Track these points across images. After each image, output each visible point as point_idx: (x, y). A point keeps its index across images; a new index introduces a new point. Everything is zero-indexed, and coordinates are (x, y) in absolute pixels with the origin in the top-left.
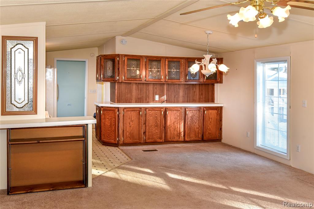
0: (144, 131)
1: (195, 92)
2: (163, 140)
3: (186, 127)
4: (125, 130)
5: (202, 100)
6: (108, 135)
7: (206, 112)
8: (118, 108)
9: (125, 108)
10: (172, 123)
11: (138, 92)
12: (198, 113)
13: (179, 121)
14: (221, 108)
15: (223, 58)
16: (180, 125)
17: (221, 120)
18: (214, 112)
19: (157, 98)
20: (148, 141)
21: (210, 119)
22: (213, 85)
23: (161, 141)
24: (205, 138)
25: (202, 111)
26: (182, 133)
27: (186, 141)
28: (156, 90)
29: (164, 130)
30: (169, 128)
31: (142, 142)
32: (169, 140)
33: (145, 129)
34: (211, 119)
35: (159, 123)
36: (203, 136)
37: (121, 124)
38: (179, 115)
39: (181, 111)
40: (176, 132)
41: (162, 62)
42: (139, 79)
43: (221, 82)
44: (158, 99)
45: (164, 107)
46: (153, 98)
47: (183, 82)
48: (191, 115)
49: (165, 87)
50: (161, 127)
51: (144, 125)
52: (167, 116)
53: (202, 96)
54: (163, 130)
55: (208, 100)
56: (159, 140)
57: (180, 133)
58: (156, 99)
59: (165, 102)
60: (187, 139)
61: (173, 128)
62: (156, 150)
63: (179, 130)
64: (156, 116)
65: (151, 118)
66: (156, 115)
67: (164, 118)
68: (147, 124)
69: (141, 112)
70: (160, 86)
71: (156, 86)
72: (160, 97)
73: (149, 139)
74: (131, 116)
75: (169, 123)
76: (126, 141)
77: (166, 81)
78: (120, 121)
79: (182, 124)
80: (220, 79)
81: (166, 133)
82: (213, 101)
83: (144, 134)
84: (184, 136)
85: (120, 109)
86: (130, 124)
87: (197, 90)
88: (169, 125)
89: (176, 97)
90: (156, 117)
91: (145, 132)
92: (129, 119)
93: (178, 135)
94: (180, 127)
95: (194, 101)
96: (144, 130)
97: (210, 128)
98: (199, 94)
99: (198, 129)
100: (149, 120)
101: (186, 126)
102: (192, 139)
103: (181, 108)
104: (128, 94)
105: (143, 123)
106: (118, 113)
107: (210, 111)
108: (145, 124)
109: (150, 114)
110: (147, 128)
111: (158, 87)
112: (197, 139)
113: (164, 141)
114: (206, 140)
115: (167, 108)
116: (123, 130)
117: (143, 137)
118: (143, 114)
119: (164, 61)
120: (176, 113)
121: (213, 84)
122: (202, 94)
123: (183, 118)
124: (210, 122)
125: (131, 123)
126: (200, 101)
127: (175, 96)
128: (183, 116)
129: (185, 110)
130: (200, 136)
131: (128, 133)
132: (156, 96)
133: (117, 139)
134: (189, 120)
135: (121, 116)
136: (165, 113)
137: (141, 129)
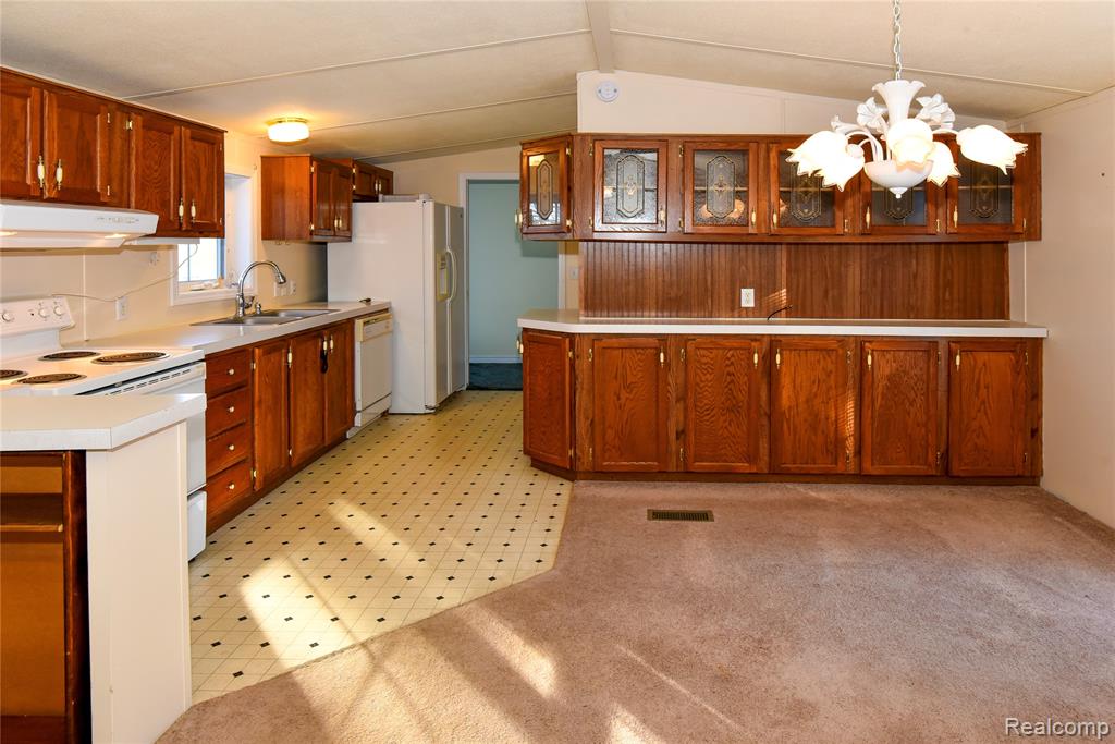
0: (681, 428)
1: (915, 276)
2: (763, 465)
3: (867, 421)
4: (596, 419)
5: (948, 308)
6: (544, 433)
7: (958, 358)
8: (571, 336)
9: (598, 337)
10: (802, 399)
12: (922, 364)
13: (833, 393)
14: (1037, 343)
15: (1040, 134)
16: (836, 409)
17: (1035, 395)
18: (1002, 360)
19: (748, 297)
20: (695, 466)
21: (983, 391)
22: (1000, 246)
23: (754, 470)
24: (957, 468)
25: (942, 352)
26: (850, 443)
27: (865, 476)
28: (743, 268)
29: (767, 428)
30: (788, 421)
31: (672, 467)
32: (789, 469)
33: (681, 419)
34: (987, 387)
35: (743, 397)
36: (946, 456)
37: (582, 399)
38: (831, 367)
39: (840, 352)
40: (819, 439)
41: (751, 156)
42: (654, 228)
43: (1034, 233)
44: (752, 305)
45: (763, 335)
46: (733, 301)
47: (853, 235)
48: (887, 371)
49: (782, 255)
50: (753, 416)
51: (680, 406)
52: (779, 372)
53: (951, 294)
54: (763, 426)
55: (980, 309)
56: (743, 466)
57: (839, 442)
58: (744, 304)
59: (783, 312)
60: (869, 468)
61: (805, 421)
62: (704, 516)
63: (832, 429)
64: (731, 369)
65: (710, 377)
66: (727, 365)
67: (765, 380)
68: (690, 402)
69: (662, 355)
70: (760, 252)
71: (743, 254)
72: (758, 298)
73: (699, 458)
74: (624, 367)
75: (786, 397)
76: (606, 463)
77: (773, 232)
78: (578, 386)
79: (850, 406)
80: (1029, 221)
81: (774, 440)
82: (1000, 312)
83: (678, 438)
84: (859, 452)
85: (577, 338)
86: (619, 398)
87: (926, 266)
88: (790, 408)
89: (830, 295)
90: (729, 374)
91: (683, 432)
92: (616, 377)
93: (831, 447)
94: (836, 421)
95: (912, 313)
96: (677, 423)
97: (981, 427)
98: (937, 286)
99: (923, 431)
100: (698, 384)
101: (867, 413)
102: (895, 468)
103: (842, 339)
104: (627, 285)
105: (673, 397)
106: (570, 353)
107: (983, 357)
108: (681, 399)
109: (704, 360)
110: (692, 416)
111: (750, 256)
112: (920, 469)
113: (766, 471)
114: (962, 474)
115: (778, 338)
116: (592, 421)
117: (674, 448)
118: (674, 364)
119: (762, 153)
120: (819, 361)
121: (1002, 242)
122: (949, 284)
123: (850, 383)
124: (983, 402)
125: (624, 395)
126: (940, 314)
127: (826, 292)
128: (852, 373)
129: (862, 348)
130: (934, 456)
131: (610, 433)
132: (744, 291)
133: (571, 453)
134: (880, 390)
135: (583, 366)
136: (768, 358)
137: (668, 418)
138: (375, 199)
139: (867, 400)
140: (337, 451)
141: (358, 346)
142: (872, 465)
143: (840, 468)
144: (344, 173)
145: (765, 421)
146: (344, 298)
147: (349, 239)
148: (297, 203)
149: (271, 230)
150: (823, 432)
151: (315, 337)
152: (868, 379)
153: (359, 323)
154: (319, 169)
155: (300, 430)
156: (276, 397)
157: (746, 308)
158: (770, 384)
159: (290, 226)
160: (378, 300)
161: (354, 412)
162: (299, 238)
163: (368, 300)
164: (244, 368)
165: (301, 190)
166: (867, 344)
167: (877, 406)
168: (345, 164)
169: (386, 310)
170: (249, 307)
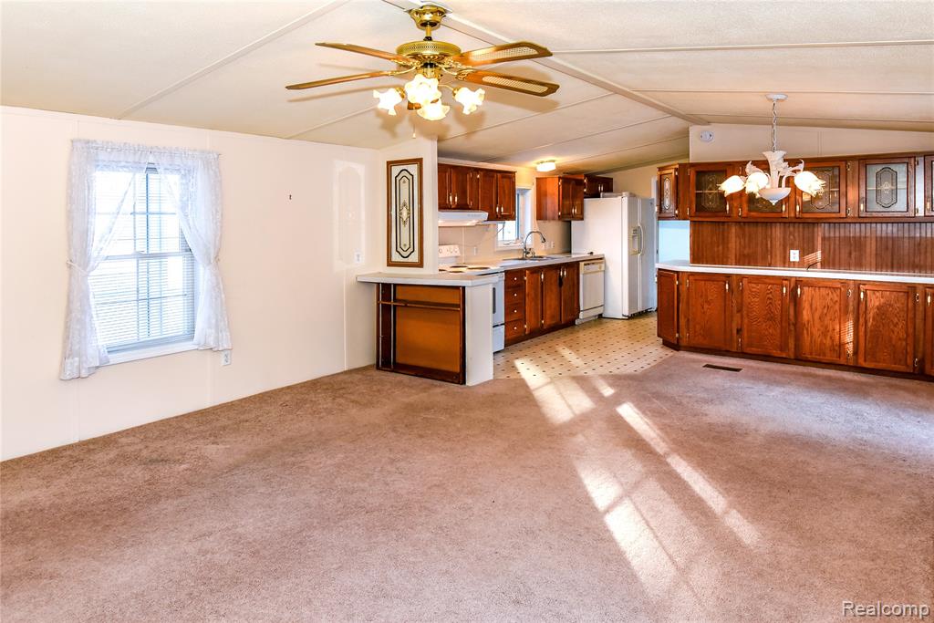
0: (739, 328)
2: (790, 354)
3: (862, 333)
4: (690, 318)
6: (666, 325)
7: (929, 297)
8: (678, 272)
9: (692, 274)
10: (817, 315)
11: (742, 241)
13: (837, 315)
16: (840, 325)
19: (794, 255)
20: (748, 350)
23: (784, 356)
24: (928, 370)
25: (920, 295)
26: (850, 346)
27: (860, 368)
28: (792, 237)
29: (793, 332)
30: (807, 329)
32: (807, 358)
33: (740, 322)
35: (777, 313)
36: (922, 362)
37: (683, 307)
38: (836, 298)
39: (843, 289)
40: (828, 342)
42: (723, 214)
44: (797, 259)
45: (791, 277)
46: (785, 258)
47: (852, 217)
48: (876, 304)
49: (819, 231)
50: (784, 324)
51: (739, 314)
52: (799, 299)
54: (791, 330)
56: (776, 353)
57: (843, 345)
58: (792, 259)
59: (818, 265)
60: (863, 363)
61: (819, 330)
62: (737, 370)
63: (837, 337)
64: (770, 296)
65: (757, 300)
66: (768, 294)
68: (745, 313)
69: (727, 285)
70: (804, 228)
71: (791, 229)
72: (802, 256)
73: (750, 345)
74: (706, 290)
75: (806, 315)
77: (799, 216)
78: (681, 300)
79: (850, 324)
81: (798, 338)
83: (738, 333)
84: (856, 352)
85: (680, 274)
88: (808, 322)
90: (769, 298)
91: (740, 330)
92: (701, 296)
93: (837, 348)
94: (840, 332)
96: (738, 324)
99: (904, 343)
100: (749, 303)
101: (862, 329)
102: (882, 365)
103: (846, 282)
104: (718, 247)
105: (735, 309)
106: (677, 282)
108: (739, 311)
109: (754, 290)
110: (746, 321)
111: (796, 230)
113: (792, 358)
115: (801, 279)
116: (688, 319)
117: (735, 339)
118: (734, 291)
120: (828, 295)
123: (851, 309)
125: (706, 306)
128: (851, 304)
129: (859, 288)
130: (912, 361)
131: (698, 327)
132: (792, 251)
133: (677, 335)
134: (871, 315)
135: (684, 289)
136: (794, 291)
137: (732, 320)
138: (597, 196)
139: (862, 320)
140: (569, 329)
141: (581, 276)
142: (865, 361)
143: (842, 361)
144: (580, 183)
145: (792, 328)
146: (579, 252)
147: (582, 219)
148: (553, 202)
149: (541, 215)
150: (831, 338)
151: (557, 269)
152: (862, 307)
153: (582, 264)
154: (563, 183)
155: (548, 312)
156: (536, 296)
157: (794, 262)
158: (795, 306)
159: (549, 213)
160: (597, 253)
161: (579, 311)
162: (553, 219)
163: (592, 253)
164: (521, 278)
165: (554, 194)
166: (861, 286)
167: (870, 324)
168: (579, 178)
169: (601, 259)
170: (528, 253)
